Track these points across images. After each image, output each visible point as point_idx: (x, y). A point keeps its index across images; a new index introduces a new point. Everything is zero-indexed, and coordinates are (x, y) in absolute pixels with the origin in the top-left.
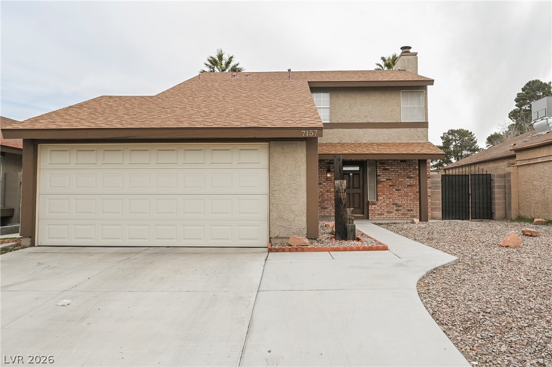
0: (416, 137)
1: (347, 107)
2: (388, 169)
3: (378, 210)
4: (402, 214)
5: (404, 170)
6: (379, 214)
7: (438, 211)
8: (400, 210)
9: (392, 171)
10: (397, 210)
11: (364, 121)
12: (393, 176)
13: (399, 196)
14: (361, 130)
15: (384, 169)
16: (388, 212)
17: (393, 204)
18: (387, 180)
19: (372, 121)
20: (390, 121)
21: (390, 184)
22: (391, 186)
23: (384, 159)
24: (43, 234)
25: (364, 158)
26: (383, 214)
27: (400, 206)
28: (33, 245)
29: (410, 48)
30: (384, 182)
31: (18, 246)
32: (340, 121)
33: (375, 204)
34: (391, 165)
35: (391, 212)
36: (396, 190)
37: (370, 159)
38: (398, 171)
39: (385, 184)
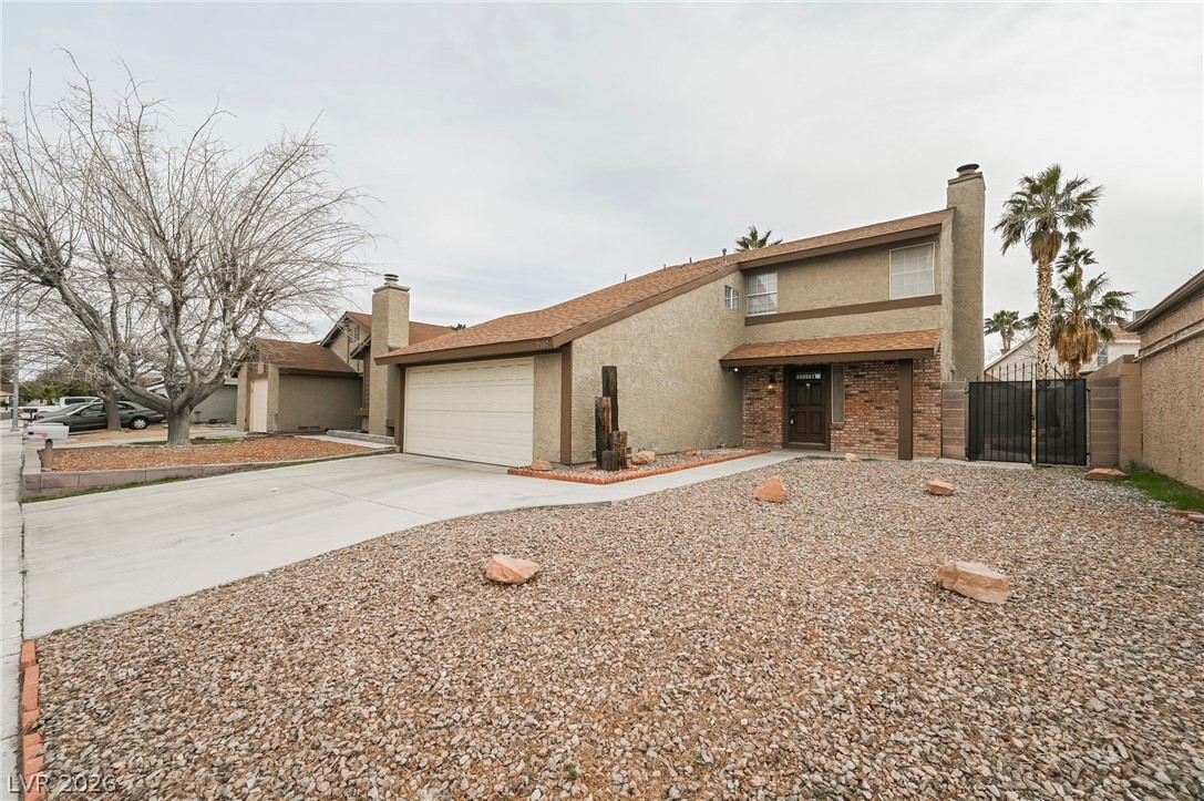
0: (917, 321)
1: (802, 289)
2: (862, 376)
3: (845, 438)
4: (887, 446)
5: (891, 376)
6: (847, 445)
7: (958, 445)
8: (883, 440)
9: (871, 379)
10: (877, 440)
11: (828, 306)
12: (871, 386)
13: (882, 418)
14: (822, 319)
15: (855, 376)
16: (861, 442)
17: (871, 430)
18: (861, 392)
19: (840, 304)
20: (870, 301)
21: (866, 398)
22: (866, 401)
23: (857, 360)
24: (411, 443)
25: (825, 361)
26: (853, 445)
27: (882, 434)
28: (401, 451)
29: (976, 167)
30: (856, 395)
31: (393, 451)
32: (793, 310)
33: (840, 429)
34: (869, 368)
35: (867, 443)
36: (877, 408)
37: (833, 361)
38: (879, 379)
39: (857, 398)
